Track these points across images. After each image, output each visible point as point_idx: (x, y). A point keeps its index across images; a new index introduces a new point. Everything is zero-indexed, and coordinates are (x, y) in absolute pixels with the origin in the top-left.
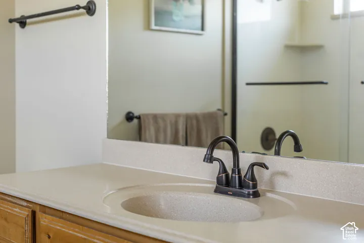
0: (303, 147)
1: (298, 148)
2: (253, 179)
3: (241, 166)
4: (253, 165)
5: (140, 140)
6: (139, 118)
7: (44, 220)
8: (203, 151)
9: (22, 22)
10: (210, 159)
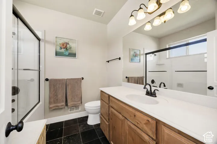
0: (166, 86)
1: (165, 86)
2: (155, 93)
3: (152, 90)
4: (155, 90)
5: (128, 82)
6: (128, 78)
7: (111, 98)
8: (143, 86)
9: (108, 62)
10: (145, 88)
